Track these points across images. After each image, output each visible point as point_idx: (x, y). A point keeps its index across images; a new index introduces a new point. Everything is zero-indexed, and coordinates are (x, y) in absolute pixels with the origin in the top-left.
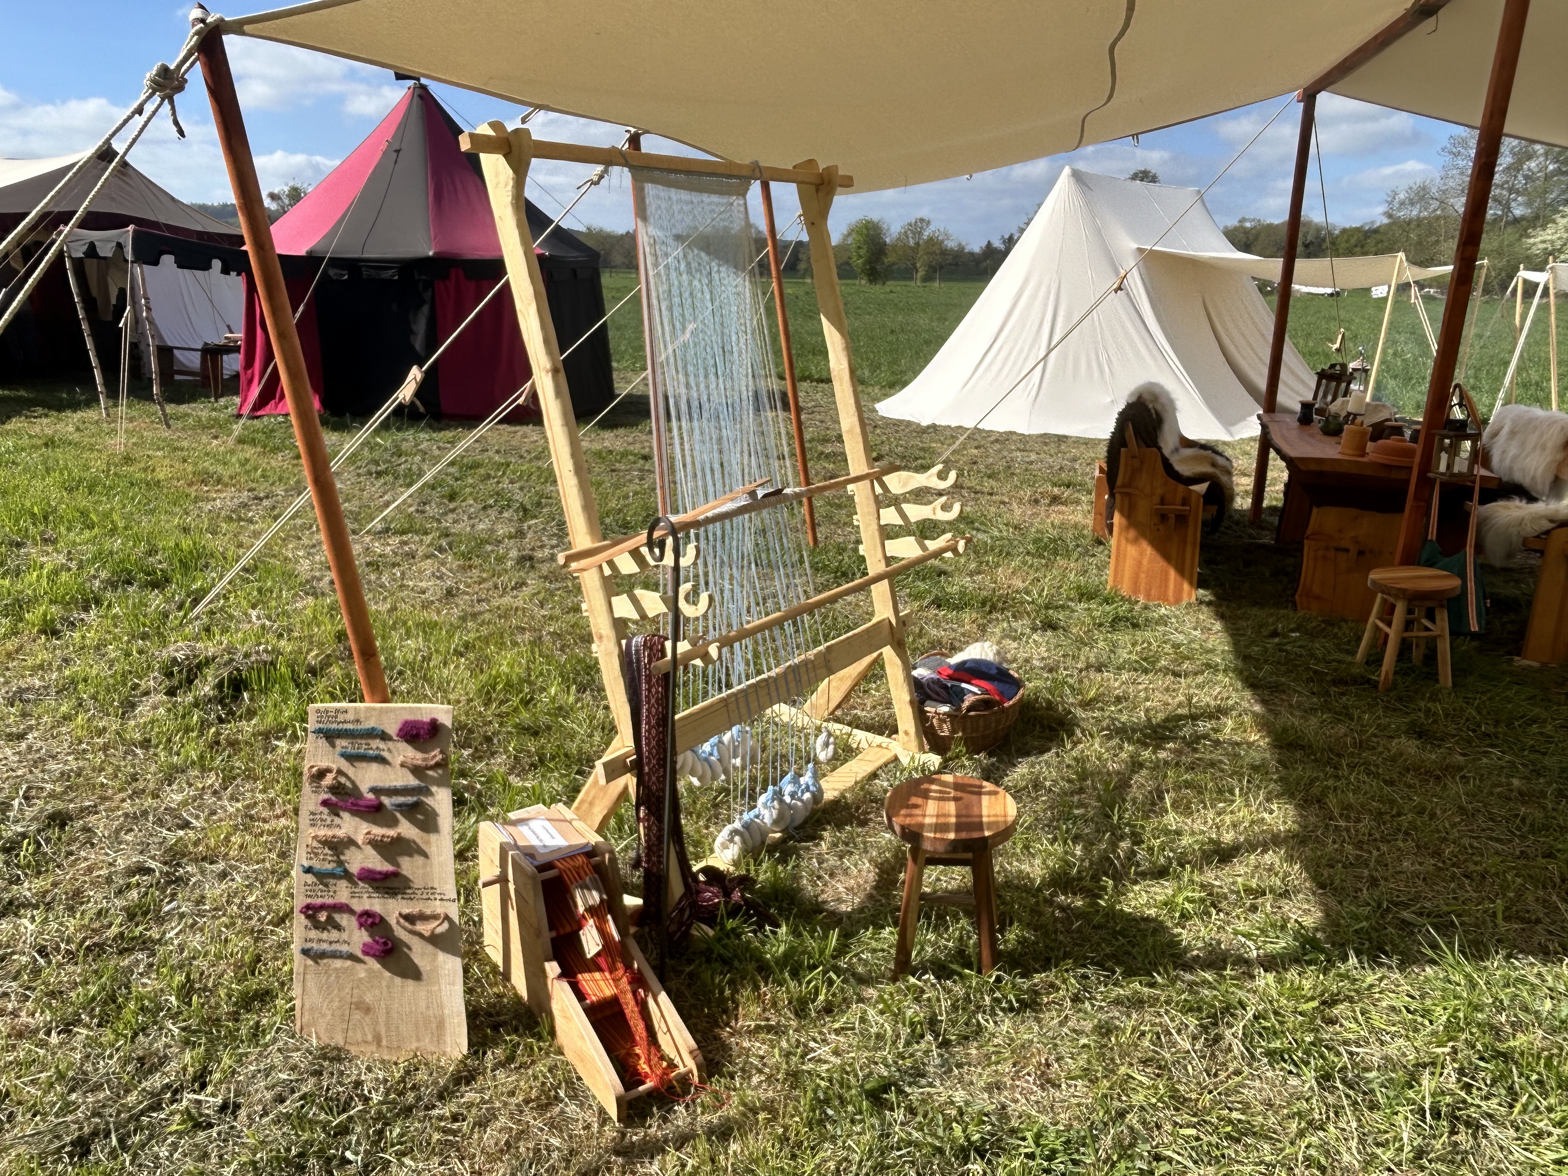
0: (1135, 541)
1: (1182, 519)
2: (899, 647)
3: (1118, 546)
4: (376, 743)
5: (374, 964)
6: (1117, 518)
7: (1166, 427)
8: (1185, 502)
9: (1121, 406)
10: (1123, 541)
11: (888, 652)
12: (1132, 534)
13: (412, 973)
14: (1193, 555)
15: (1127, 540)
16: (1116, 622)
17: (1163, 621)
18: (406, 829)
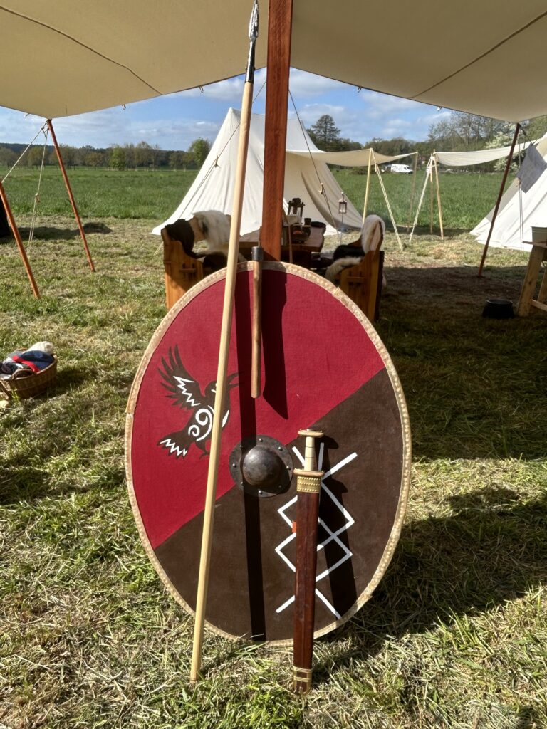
0: (176, 287)
3: (169, 290)
8: (194, 266)
10: (170, 287)
12: (174, 284)
15: (172, 287)
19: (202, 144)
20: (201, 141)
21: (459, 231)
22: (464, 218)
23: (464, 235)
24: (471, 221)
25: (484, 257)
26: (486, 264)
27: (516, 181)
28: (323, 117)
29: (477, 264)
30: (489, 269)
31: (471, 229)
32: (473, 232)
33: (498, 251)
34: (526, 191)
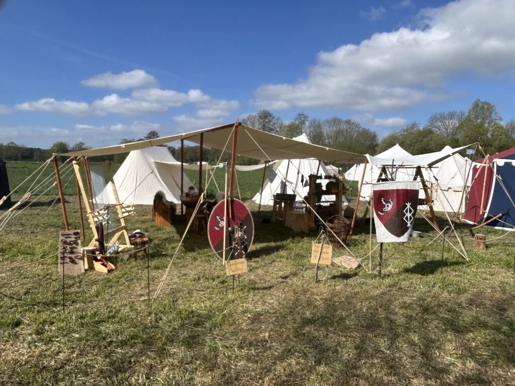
0: (160, 217)
1: (167, 212)
2: (126, 230)
4: (70, 236)
5: (70, 263)
6: (156, 213)
7: (163, 199)
9: (155, 195)
11: (124, 231)
13: (76, 263)
14: (169, 218)
15: (158, 217)
16: (158, 230)
17: (166, 229)
18: (74, 246)
19: (61, 145)
20: (61, 143)
21: (248, 199)
22: (248, 193)
23: (249, 200)
24: (251, 194)
25: (260, 208)
26: (261, 210)
27: (268, 179)
28: (151, 132)
29: (258, 210)
30: (262, 212)
31: (252, 198)
32: (253, 199)
33: (265, 206)
34: (271, 182)
